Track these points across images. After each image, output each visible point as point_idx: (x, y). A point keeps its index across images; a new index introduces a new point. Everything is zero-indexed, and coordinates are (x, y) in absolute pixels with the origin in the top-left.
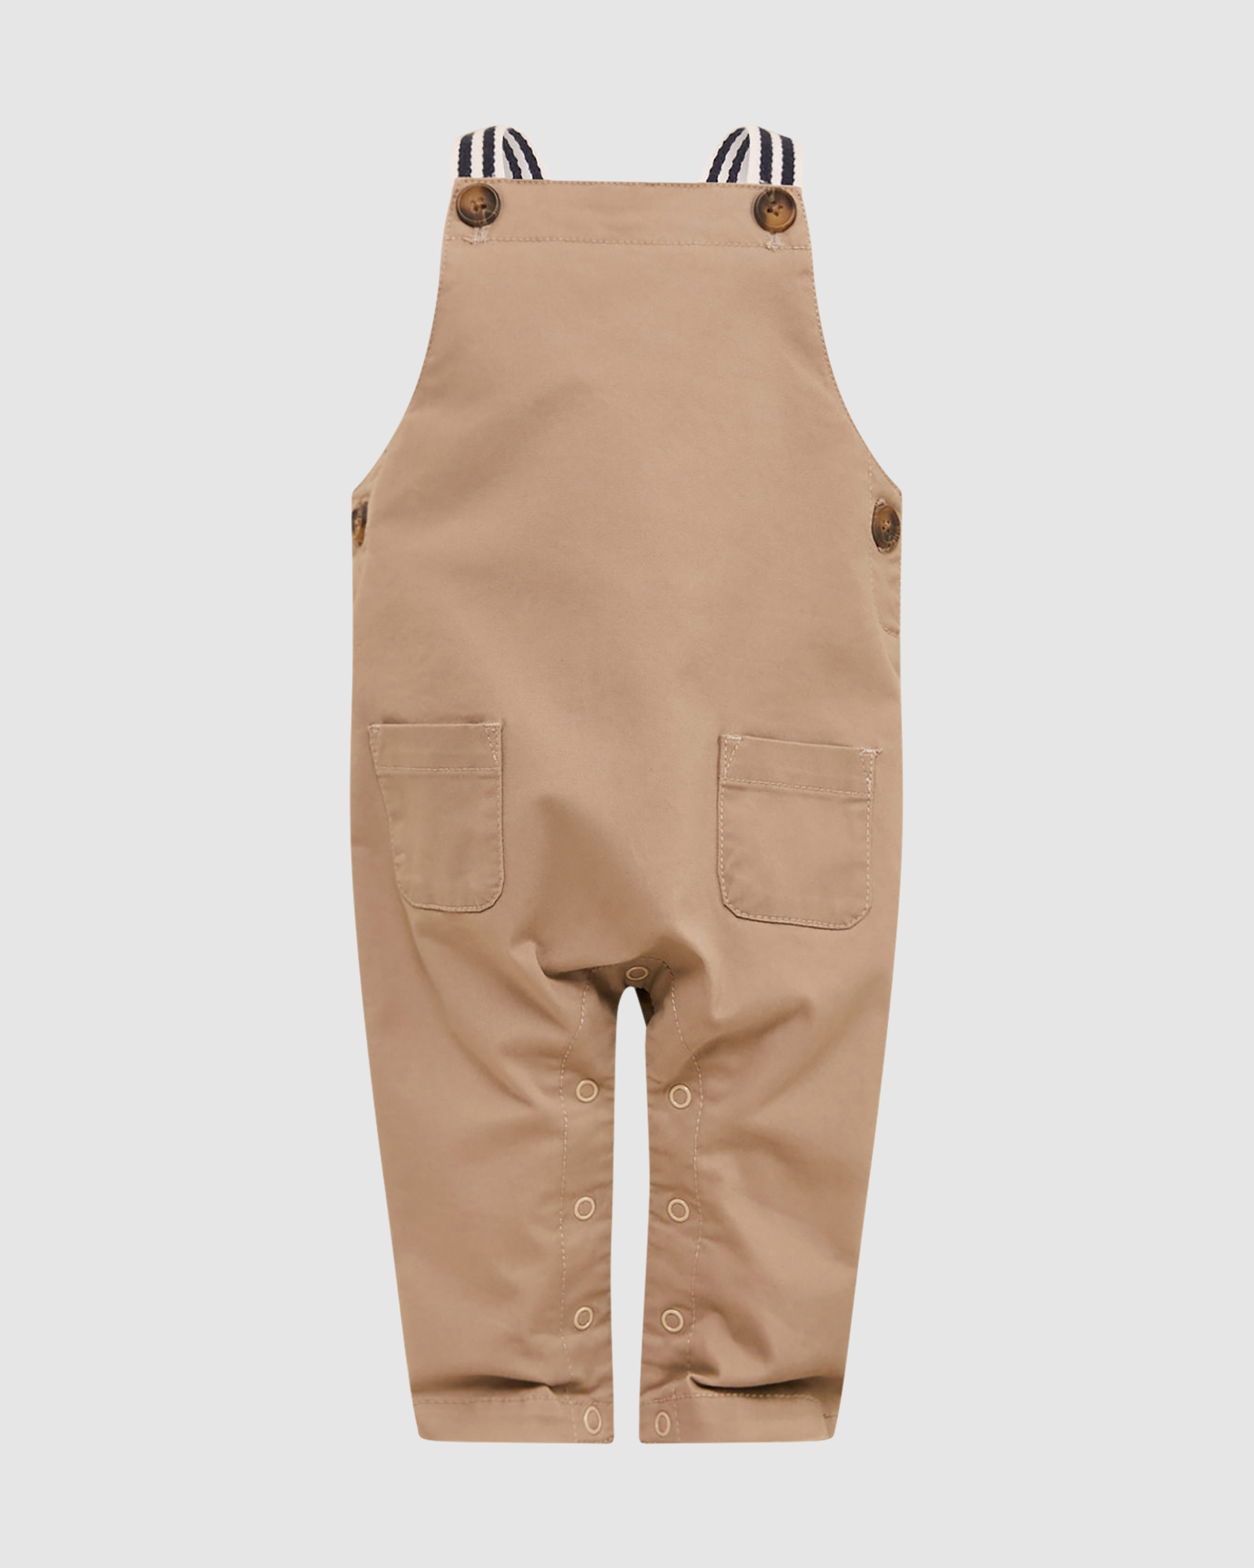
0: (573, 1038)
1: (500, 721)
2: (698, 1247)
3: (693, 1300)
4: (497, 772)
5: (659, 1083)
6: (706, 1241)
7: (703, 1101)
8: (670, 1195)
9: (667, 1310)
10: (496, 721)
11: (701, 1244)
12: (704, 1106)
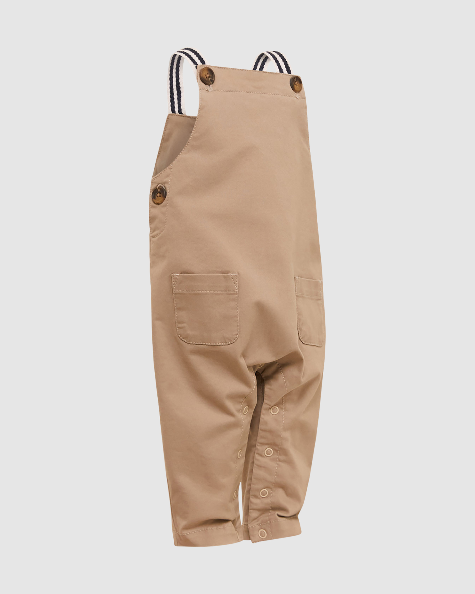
0: (252, 391)
1: (237, 273)
2: (277, 465)
3: (274, 485)
4: (237, 292)
5: (270, 405)
6: (280, 463)
7: (284, 412)
8: (267, 446)
9: (263, 489)
10: (236, 273)
11: (278, 464)
12: (284, 413)
